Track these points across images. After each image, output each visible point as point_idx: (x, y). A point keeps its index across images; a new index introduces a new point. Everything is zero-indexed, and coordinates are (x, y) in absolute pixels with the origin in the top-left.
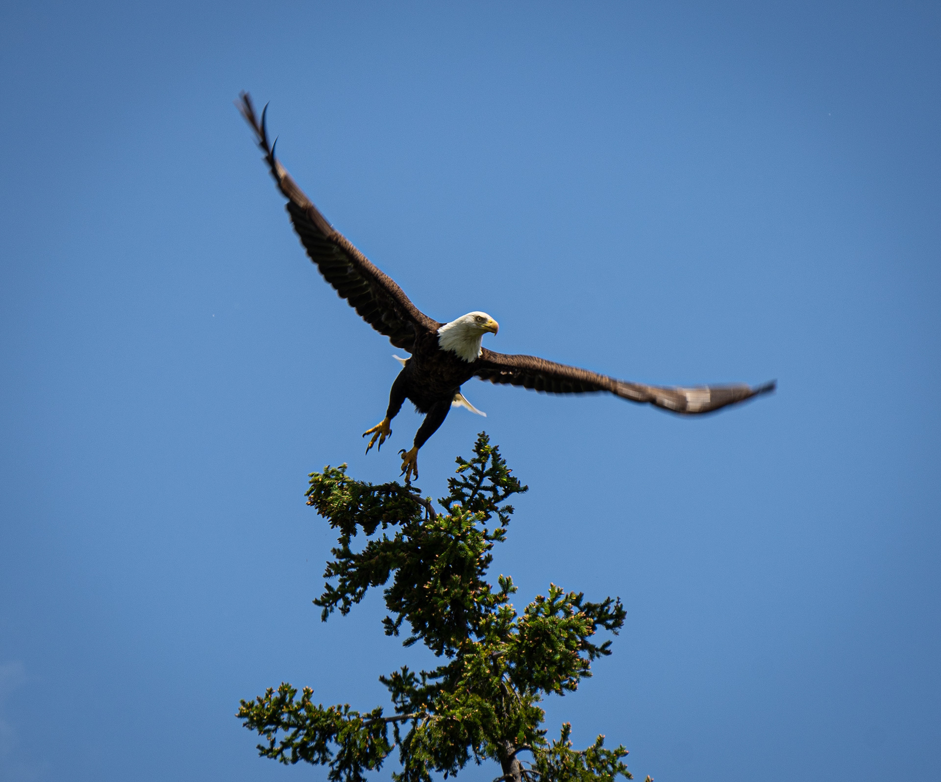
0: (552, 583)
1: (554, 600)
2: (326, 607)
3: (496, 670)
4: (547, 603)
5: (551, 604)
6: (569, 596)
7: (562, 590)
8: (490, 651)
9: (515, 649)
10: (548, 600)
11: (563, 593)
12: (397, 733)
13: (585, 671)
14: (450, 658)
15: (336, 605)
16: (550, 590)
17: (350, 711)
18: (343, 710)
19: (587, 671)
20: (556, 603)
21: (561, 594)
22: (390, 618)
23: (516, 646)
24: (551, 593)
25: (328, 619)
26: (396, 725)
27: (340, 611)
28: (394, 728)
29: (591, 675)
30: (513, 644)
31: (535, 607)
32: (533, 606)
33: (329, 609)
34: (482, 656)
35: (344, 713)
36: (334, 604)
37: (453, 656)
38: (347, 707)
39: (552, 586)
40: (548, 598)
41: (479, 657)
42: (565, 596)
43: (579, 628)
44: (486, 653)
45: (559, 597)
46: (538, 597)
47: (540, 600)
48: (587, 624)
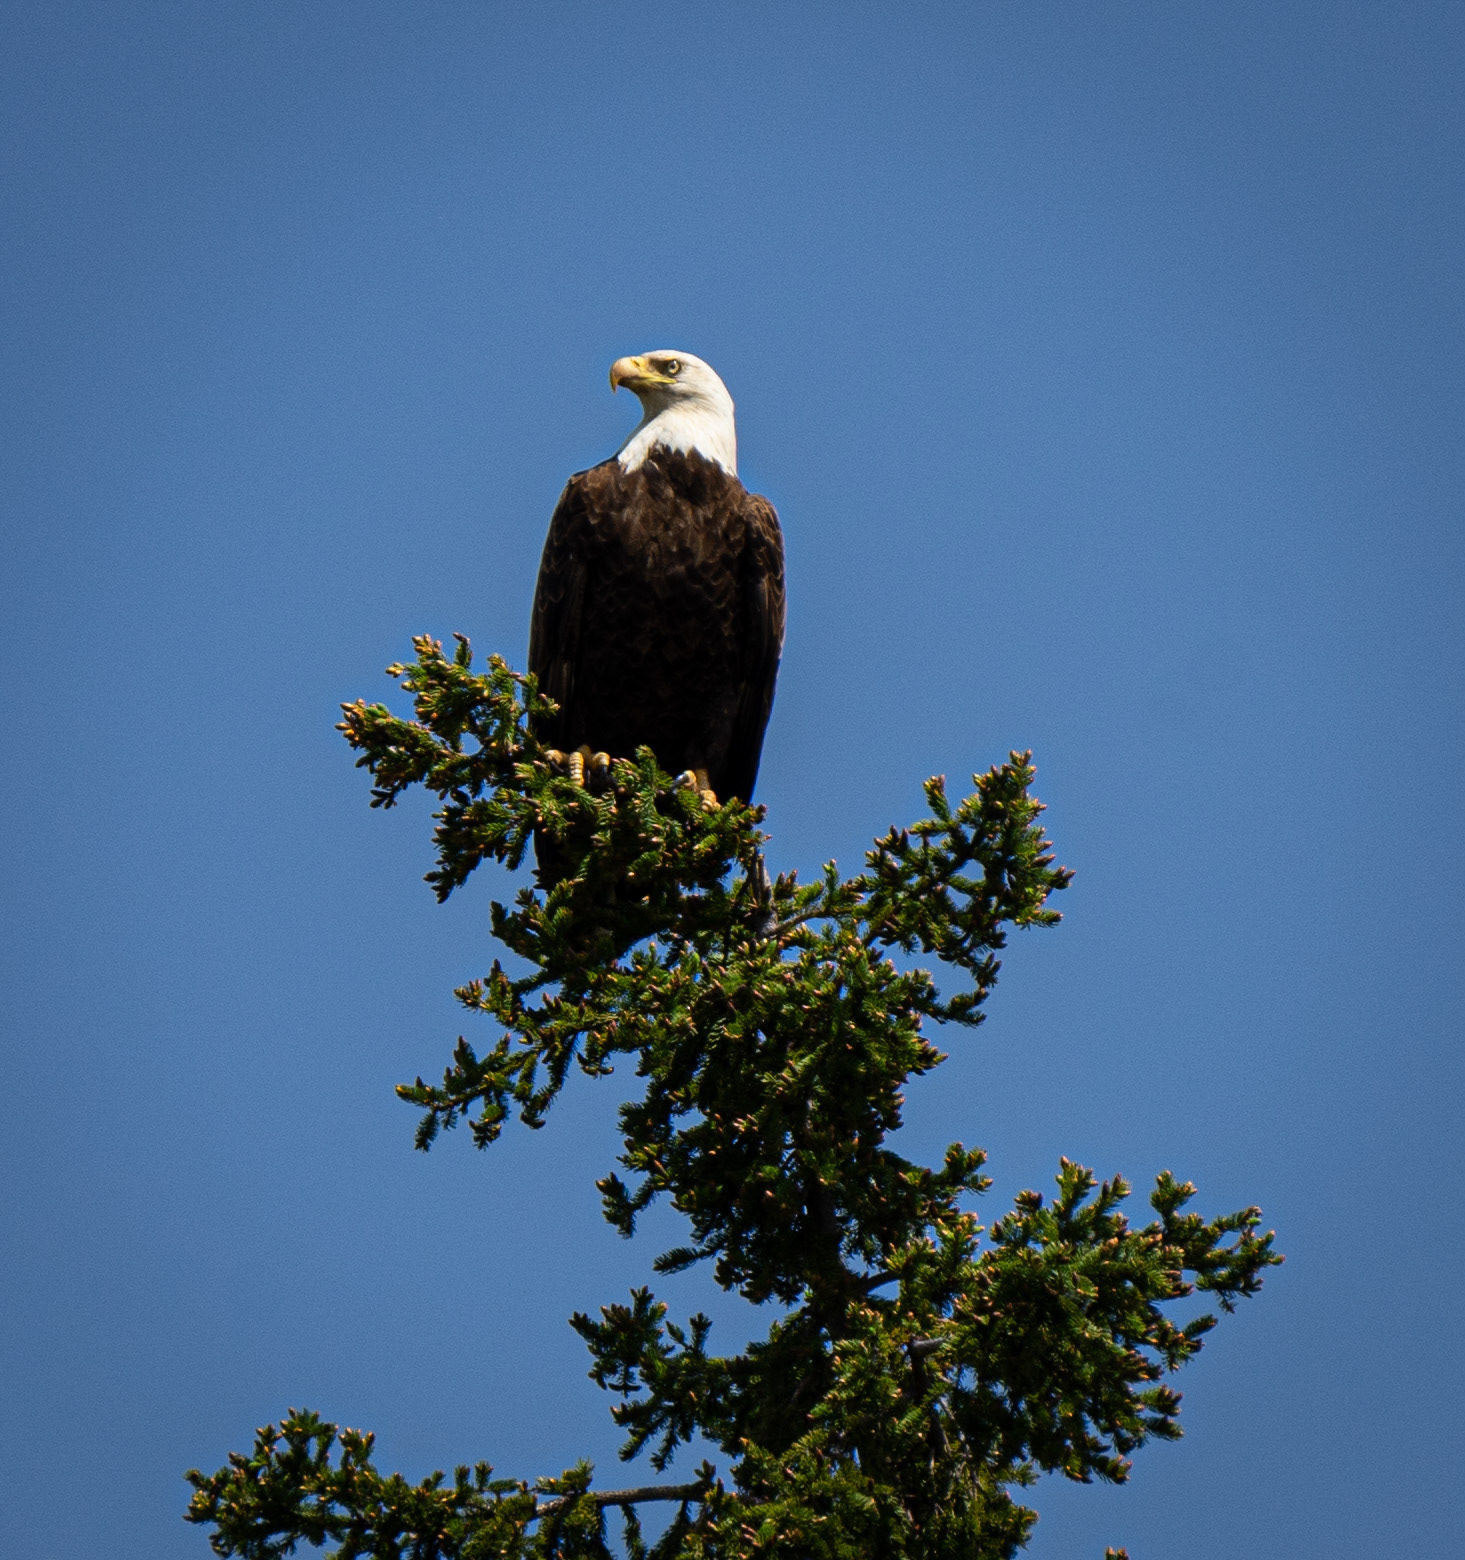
0: (1065, 1159)
1: (1071, 1203)
2: (436, 1109)
3: (918, 1385)
4: (1055, 1215)
5: (1063, 1215)
6: (1111, 1188)
7: (1088, 1175)
8: (907, 1332)
9: (972, 1341)
10: (1055, 1204)
11: (1092, 1181)
12: (633, 1534)
13: (1164, 1421)
14: (788, 1303)
15: (464, 1110)
16: (1061, 1177)
17: (493, 1479)
18: (472, 1481)
19: (1171, 1420)
20: (1077, 1213)
21: (1088, 1186)
22: (620, 1180)
23: (973, 1333)
24: (1063, 1186)
25: (433, 1144)
26: (630, 1514)
27: (473, 1133)
28: (625, 1521)
29: (1179, 1435)
30: (967, 1328)
31: (1020, 1224)
32: (1016, 1221)
33: (441, 1116)
34: (882, 1350)
35: (476, 1487)
36: (461, 1105)
37: (797, 1300)
38: (483, 1473)
39: (1064, 1164)
40: (1053, 1200)
41: (874, 1352)
42: (1099, 1189)
43: (1144, 1276)
44: (894, 1339)
45: (1085, 1195)
46: (1022, 1196)
47: (1032, 1204)
48: (1166, 1264)
